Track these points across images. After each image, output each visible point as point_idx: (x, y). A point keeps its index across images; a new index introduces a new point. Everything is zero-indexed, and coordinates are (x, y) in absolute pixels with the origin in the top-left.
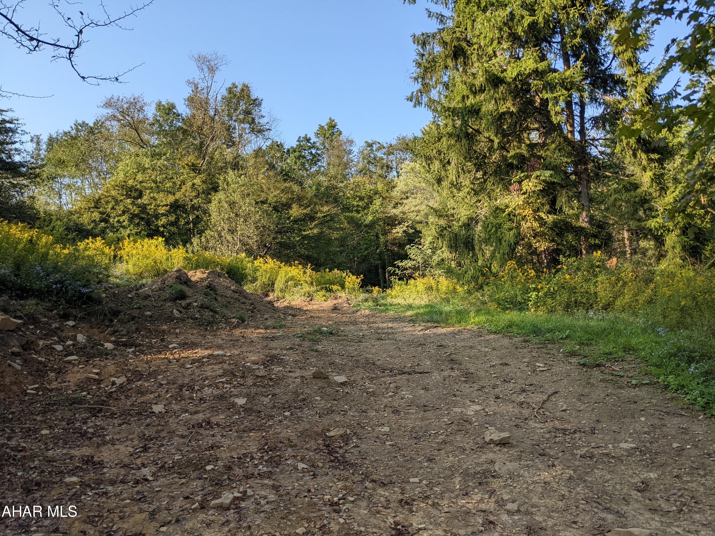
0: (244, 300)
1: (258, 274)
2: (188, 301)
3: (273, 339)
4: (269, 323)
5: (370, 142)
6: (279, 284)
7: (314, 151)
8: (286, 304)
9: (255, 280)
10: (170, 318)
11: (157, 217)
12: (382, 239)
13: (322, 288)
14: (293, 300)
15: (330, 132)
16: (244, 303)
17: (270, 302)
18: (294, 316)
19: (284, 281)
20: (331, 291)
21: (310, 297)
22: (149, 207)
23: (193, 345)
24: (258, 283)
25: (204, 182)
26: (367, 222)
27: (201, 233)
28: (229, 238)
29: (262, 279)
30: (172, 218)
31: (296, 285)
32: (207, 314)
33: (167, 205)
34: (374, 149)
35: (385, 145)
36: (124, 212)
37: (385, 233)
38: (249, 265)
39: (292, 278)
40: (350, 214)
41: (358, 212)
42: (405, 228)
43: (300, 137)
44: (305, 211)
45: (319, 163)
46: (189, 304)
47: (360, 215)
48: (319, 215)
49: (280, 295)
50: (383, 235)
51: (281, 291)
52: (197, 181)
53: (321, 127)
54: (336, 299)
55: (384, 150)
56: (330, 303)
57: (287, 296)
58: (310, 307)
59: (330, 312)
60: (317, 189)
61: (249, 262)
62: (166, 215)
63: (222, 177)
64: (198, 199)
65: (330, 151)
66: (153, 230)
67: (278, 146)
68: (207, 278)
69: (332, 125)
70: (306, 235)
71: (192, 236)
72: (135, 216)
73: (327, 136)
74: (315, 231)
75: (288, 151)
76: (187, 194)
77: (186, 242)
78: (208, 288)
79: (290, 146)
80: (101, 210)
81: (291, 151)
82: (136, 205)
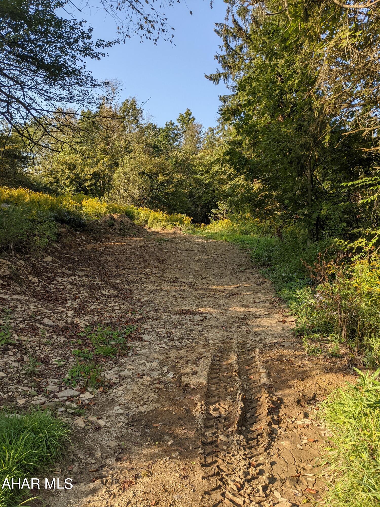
0: (135, 227)
1: (140, 215)
2: (115, 227)
3: (146, 241)
4: (145, 236)
5: (212, 128)
6: (150, 221)
7: (176, 132)
8: (153, 230)
9: (138, 218)
10: (110, 233)
11: (85, 180)
13: (171, 223)
14: (156, 228)
15: (187, 119)
16: (135, 229)
17: (146, 229)
18: (156, 235)
19: (152, 219)
20: (175, 225)
21: (164, 227)
22: (80, 175)
23: (119, 242)
24: (140, 220)
25: (110, 160)
26: (207, 182)
27: (109, 190)
28: (124, 194)
29: (142, 218)
30: (93, 182)
31: (158, 222)
32: (122, 232)
33: (91, 175)
34: (215, 132)
36: (67, 178)
38: (136, 211)
39: (156, 218)
40: (197, 177)
41: (202, 175)
43: (167, 122)
44: (167, 178)
45: (179, 140)
46: (116, 228)
47: (203, 177)
48: (175, 180)
49: (151, 226)
51: (151, 224)
52: (106, 160)
53: (182, 115)
54: (176, 228)
56: (172, 231)
57: (154, 226)
58: (163, 232)
59: (171, 234)
60: (175, 161)
61: (135, 209)
62: (90, 180)
63: (121, 159)
64: (107, 170)
65: (187, 132)
66: (82, 188)
67: (153, 126)
68: (120, 217)
69: (189, 114)
70: (167, 192)
71: (104, 192)
72: (73, 180)
73: (185, 121)
74: (172, 190)
75: (159, 131)
76: (101, 168)
77: (101, 195)
78: (121, 222)
79: (161, 127)
80: (54, 176)
81: (161, 131)
82: (73, 174)
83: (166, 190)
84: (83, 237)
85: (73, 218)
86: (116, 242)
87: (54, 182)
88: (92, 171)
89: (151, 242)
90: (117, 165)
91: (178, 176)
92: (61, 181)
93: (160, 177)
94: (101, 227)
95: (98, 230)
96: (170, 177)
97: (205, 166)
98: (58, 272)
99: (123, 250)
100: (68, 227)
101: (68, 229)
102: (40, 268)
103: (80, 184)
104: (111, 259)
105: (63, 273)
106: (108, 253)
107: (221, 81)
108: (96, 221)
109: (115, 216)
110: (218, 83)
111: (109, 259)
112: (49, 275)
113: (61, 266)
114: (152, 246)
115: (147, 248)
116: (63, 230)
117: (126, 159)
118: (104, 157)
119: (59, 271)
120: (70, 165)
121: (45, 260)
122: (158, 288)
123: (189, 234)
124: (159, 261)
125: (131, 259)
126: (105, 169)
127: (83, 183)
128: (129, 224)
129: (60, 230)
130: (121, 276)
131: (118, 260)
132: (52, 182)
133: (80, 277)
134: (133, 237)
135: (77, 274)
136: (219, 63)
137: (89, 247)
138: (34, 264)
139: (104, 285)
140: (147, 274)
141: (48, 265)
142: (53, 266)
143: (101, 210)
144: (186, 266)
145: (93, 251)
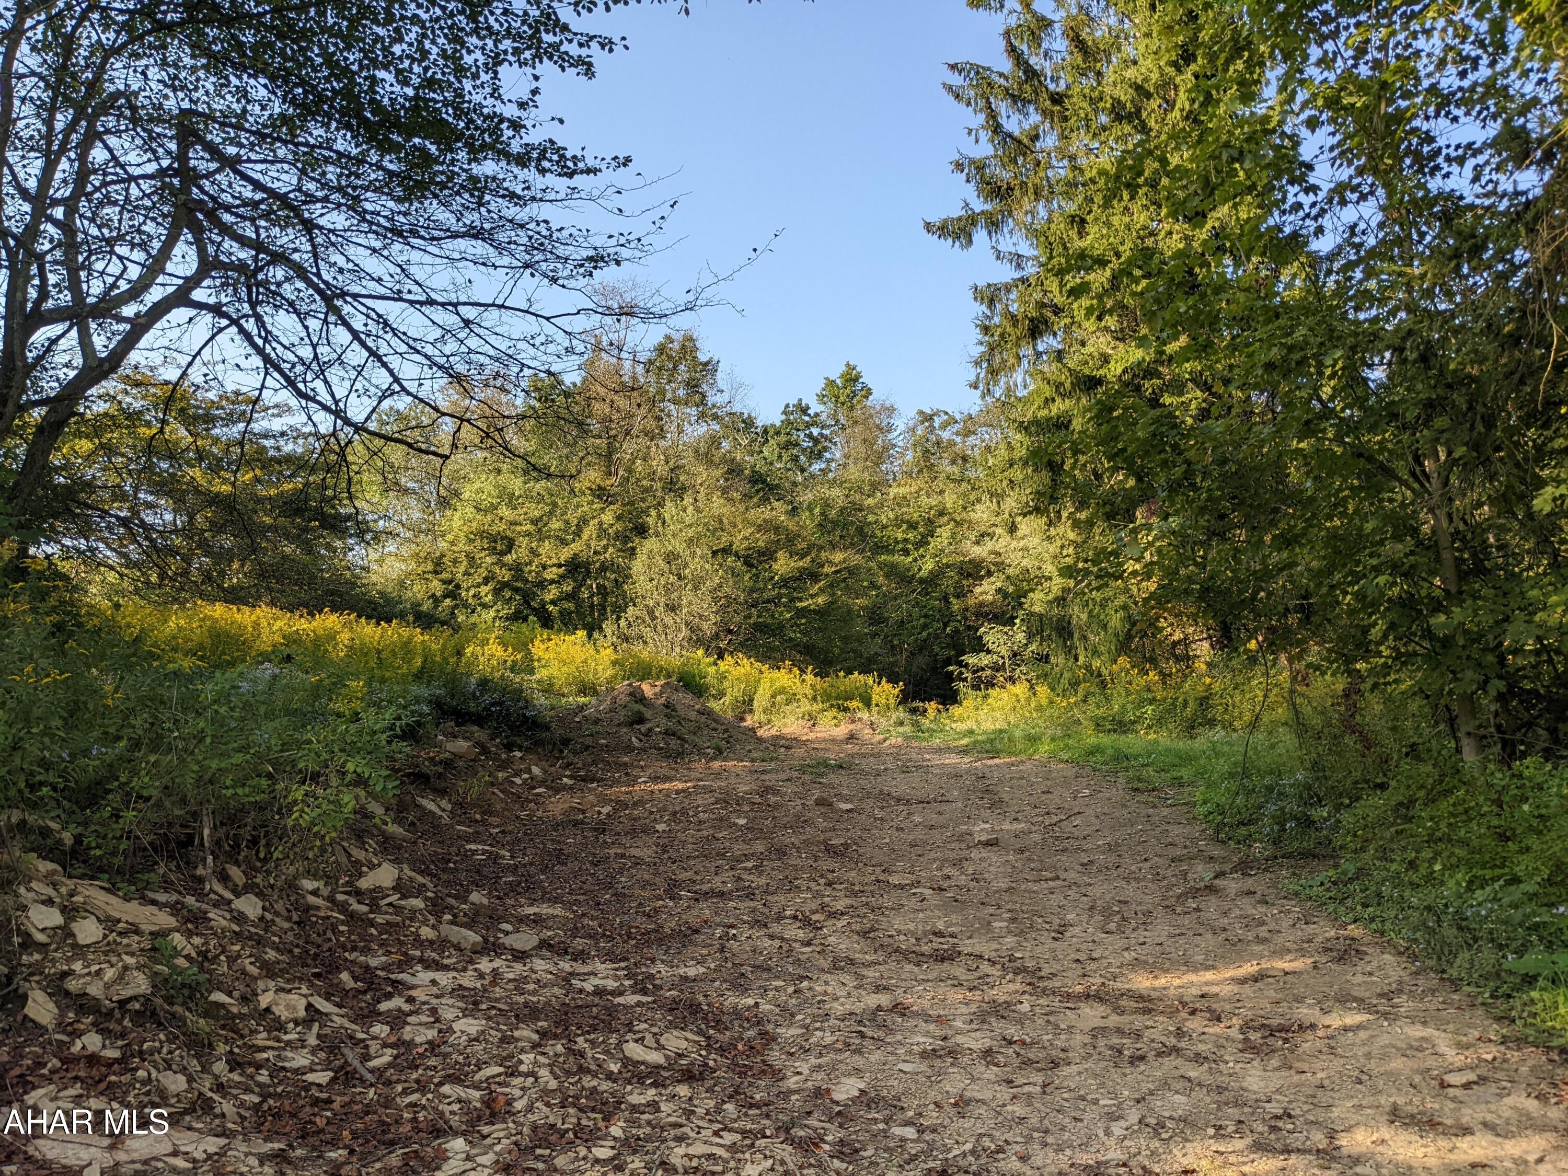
0: (714, 725)
1: (726, 684)
2: (648, 726)
3: (764, 772)
4: (755, 755)
5: (929, 411)
6: (761, 700)
7: (815, 431)
8: (773, 732)
9: (722, 694)
10: (630, 749)
11: (542, 585)
12: (956, 605)
13: (832, 706)
14: (785, 725)
15: (848, 391)
16: (715, 729)
17: (753, 730)
18: (788, 748)
19: (768, 694)
20: (846, 709)
21: (812, 718)
22: (527, 569)
23: (666, 779)
24: (727, 699)
25: (619, 518)
26: (923, 574)
27: (619, 610)
28: (669, 621)
29: (734, 692)
30: (568, 587)
31: (788, 702)
32: (674, 743)
33: (559, 566)
34: (936, 425)
35: (958, 417)
36: (486, 581)
37: (961, 594)
38: (712, 670)
39: (782, 690)
40: (891, 558)
41: (906, 552)
42: (999, 584)
43: (787, 406)
44: (801, 564)
45: (827, 455)
46: (650, 730)
47: (910, 559)
48: (827, 569)
49: (764, 718)
50: (958, 597)
51: (765, 711)
52: (608, 517)
53: (831, 383)
54: (853, 722)
55: (957, 427)
56: (842, 731)
57: (774, 719)
58: (812, 736)
59: (842, 742)
60: (822, 514)
61: (710, 665)
62: (558, 582)
63: (653, 513)
64: (611, 550)
65: (849, 431)
66: (534, 609)
67: (744, 421)
68: (661, 693)
69: (852, 378)
70: (803, 608)
71: (603, 616)
72: (505, 585)
73: (842, 399)
74: (820, 600)
75: (765, 432)
76: (593, 543)
77: (592, 628)
78: (667, 707)
79: (768, 423)
80: (444, 576)
81: (771, 432)
82: (504, 565)
83: (800, 600)
84: (536, 770)
85: (500, 703)
86: (656, 779)
87: (445, 596)
88: (566, 554)
89: (784, 776)
90: (642, 531)
91: (838, 557)
92: (468, 590)
93: (782, 562)
94: (599, 728)
95: (589, 741)
96: (813, 561)
97: (912, 526)
98: (419, 942)
99: (684, 812)
100: (480, 734)
101: (478, 744)
102: (334, 929)
103: (527, 597)
104: (644, 851)
105: (442, 944)
106: (628, 825)
107: (980, 235)
108: (582, 708)
109: (647, 689)
110: (970, 242)
111: (634, 852)
112: (374, 962)
113: (437, 908)
114: (789, 789)
115: (773, 799)
116: (461, 745)
117: (670, 510)
118: (602, 509)
119: (427, 933)
120: (493, 539)
121: (364, 884)
122: (884, 1000)
123: (907, 738)
124: (831, 851)
125: (717, 846)
126: (606, 548)
127: (535, 594)
128: (692, 715)
129: (450, 746)
130: (700, 938)
131: (672, 853)
132: (438, 594)
133: (520, 956)
134: (714, 758)
135: (507, 941)
136: (968, 181)
137: (558, 805)
138: (308, 908)
139: (631, 999)
140: (806, 922)
141: (374, 907)
142: (398, 909)
143: (595, 673)
144: (947, 870)
145: (572, 822)
